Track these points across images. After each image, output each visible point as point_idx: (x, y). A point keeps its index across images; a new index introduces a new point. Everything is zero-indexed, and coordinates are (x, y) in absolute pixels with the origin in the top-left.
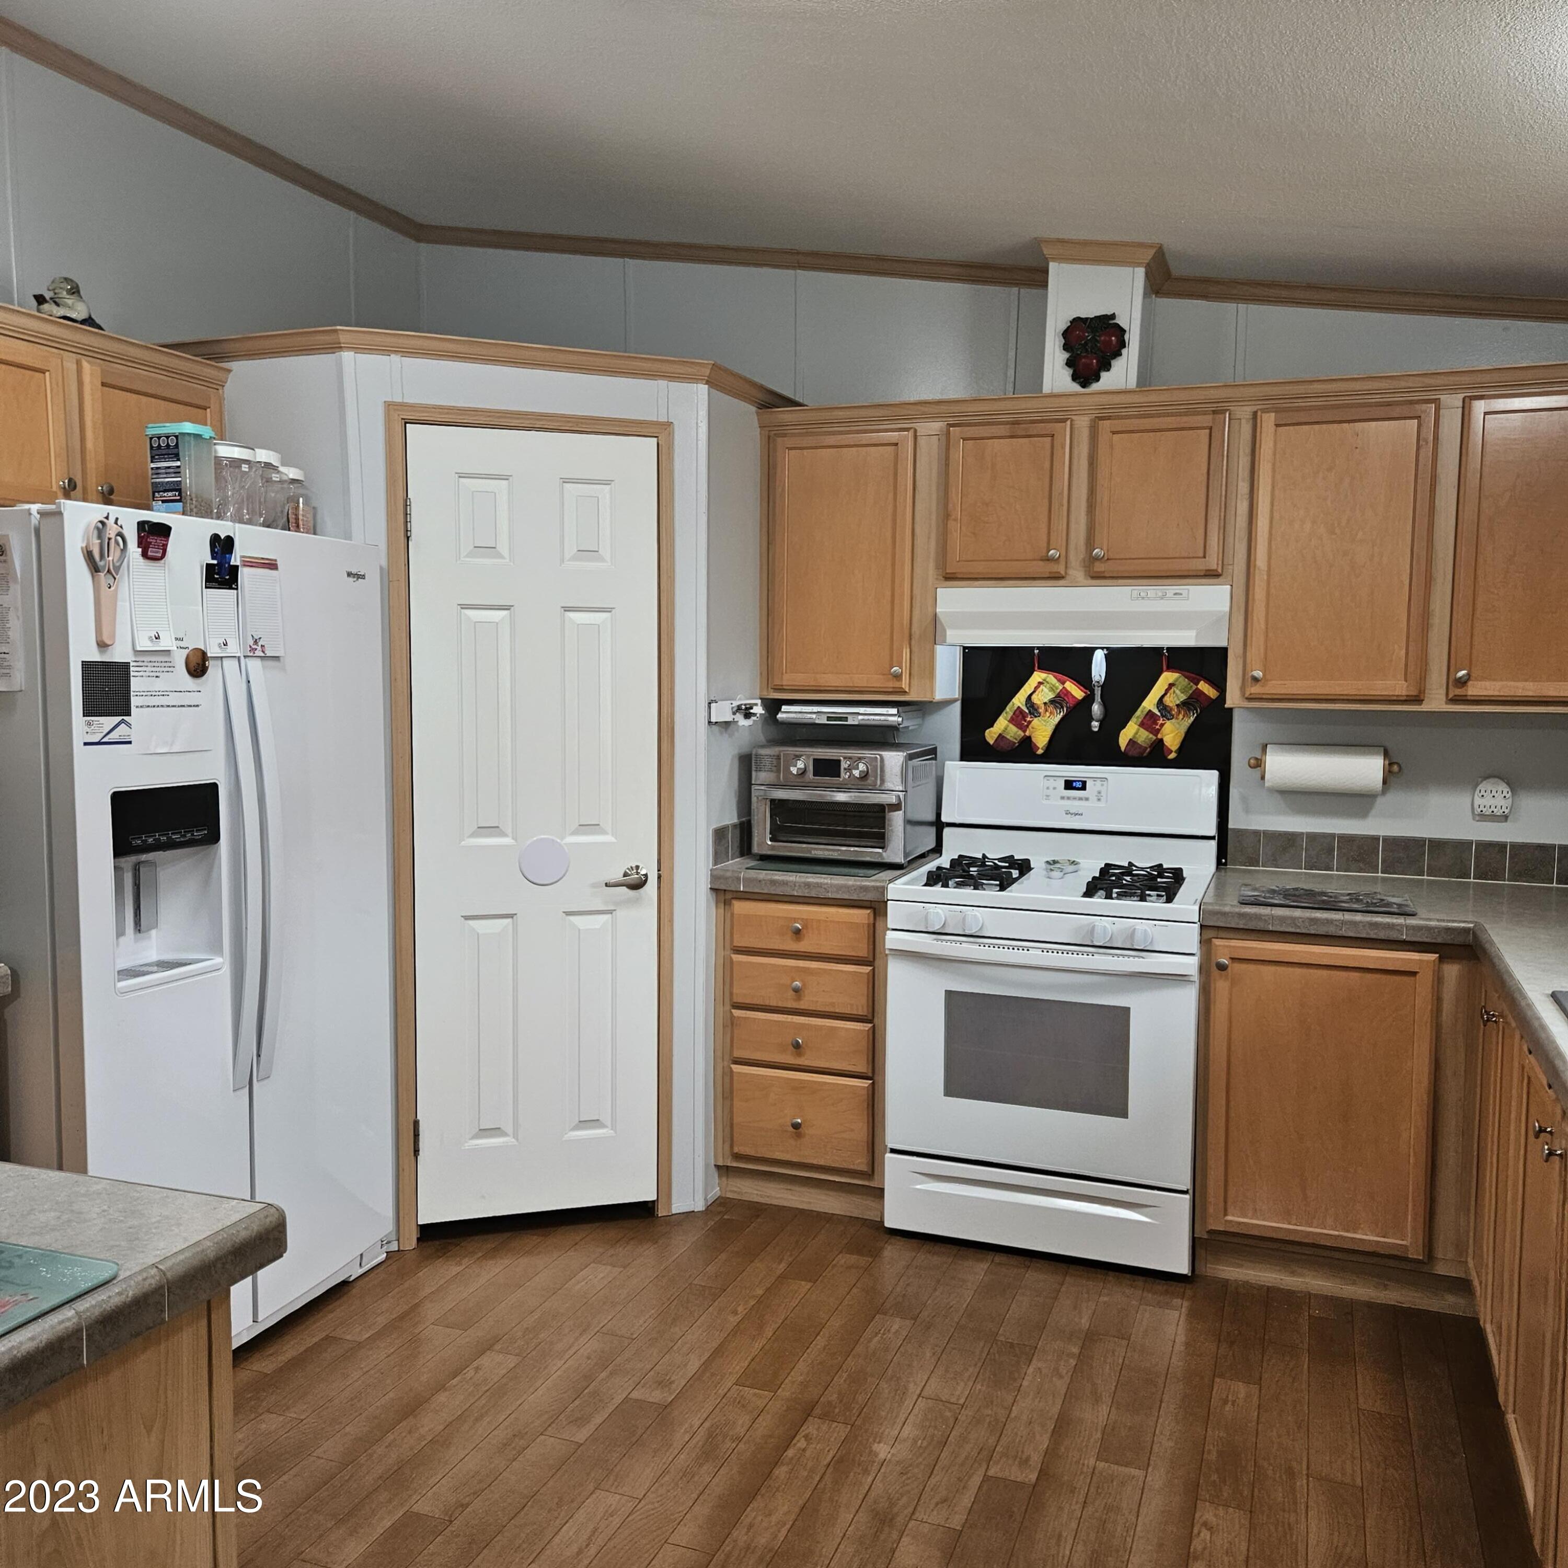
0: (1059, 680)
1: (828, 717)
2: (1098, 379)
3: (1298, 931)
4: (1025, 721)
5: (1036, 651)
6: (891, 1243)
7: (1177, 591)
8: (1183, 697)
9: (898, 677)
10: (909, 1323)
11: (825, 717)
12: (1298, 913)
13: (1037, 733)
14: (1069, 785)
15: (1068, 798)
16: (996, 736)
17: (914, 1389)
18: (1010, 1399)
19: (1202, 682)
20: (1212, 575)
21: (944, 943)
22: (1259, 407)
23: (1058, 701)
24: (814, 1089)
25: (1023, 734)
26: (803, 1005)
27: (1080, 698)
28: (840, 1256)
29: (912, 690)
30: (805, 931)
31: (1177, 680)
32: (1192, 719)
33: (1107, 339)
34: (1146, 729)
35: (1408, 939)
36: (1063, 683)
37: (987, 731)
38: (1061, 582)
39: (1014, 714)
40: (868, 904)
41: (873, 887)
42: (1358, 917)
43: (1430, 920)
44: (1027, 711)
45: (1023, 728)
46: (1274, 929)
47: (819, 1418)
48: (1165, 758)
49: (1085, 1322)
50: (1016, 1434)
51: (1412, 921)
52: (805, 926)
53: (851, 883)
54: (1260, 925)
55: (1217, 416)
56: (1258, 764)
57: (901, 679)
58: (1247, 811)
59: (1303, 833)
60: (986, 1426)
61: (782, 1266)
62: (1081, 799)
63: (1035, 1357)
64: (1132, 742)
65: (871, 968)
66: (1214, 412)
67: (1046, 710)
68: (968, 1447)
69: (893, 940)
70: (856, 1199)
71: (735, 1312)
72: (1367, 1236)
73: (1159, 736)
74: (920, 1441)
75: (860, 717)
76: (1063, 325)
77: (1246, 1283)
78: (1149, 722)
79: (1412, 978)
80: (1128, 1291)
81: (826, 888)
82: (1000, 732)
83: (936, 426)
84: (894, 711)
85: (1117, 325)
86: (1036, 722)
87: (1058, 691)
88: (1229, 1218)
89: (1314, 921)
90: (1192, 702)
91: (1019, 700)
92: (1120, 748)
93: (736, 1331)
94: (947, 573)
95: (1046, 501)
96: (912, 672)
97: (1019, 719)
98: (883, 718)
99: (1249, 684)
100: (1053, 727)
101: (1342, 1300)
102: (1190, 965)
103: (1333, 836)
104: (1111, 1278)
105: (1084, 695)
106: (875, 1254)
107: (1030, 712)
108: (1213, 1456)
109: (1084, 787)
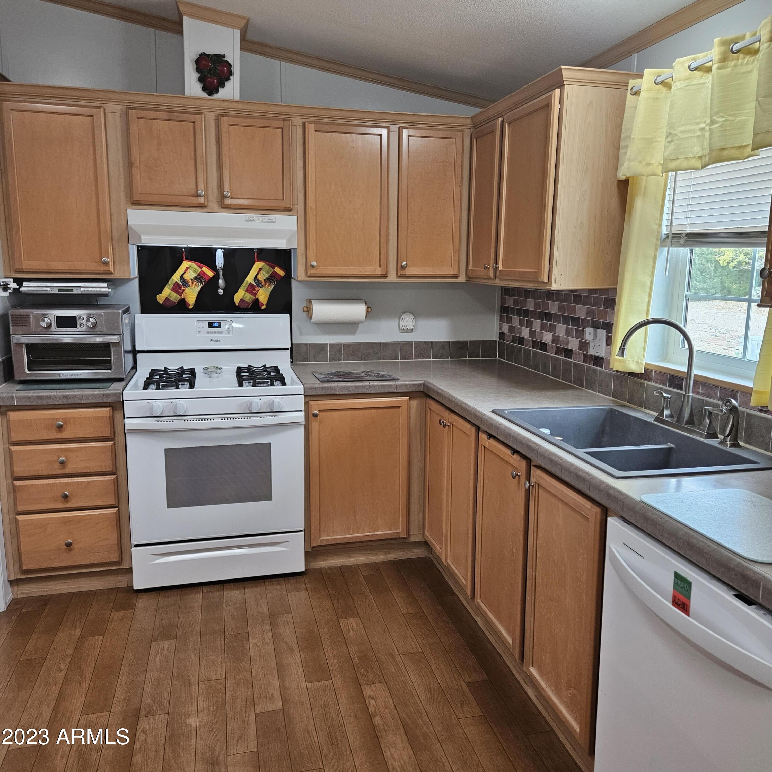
0: (199, 266)
1: (58, 289)
2: (217, 92)
3: (350, 393)
4: (181, 290)
5: (183, 249)
6: (139, 598)
7: (270, 218)
8: (267, 276)
9: (106, 264)
10: (173, 641)
11: (57, 289)
12: (349, 384)
13: (188, 296)
14: (211, 325)
15: (211, 333)
16: (164, 299)
17: (194, 679)
18: (248, 666)
19: (276, 268)
20: (288, 210)
21: (163, 422)
22: (306, 120)
23: (199, 278)
24: (79, 520)
25: (180, 297)
26: (67, 471)
27: (211, 276)
28: (112, 614)
29: (116, 271)
30: (64, 426)
31: (263, 266)
32: (272, 287)
33: (222, 69)
34: (250, 293)
35: (397, 391)
36: (201, 268)
37: (158, 296)
38: (205, 210)
39: (174, 286)
40: (108, 404)
41: (112, 393)
42: (376, 383)
43: (406, 381)
44: (181, 284)
45: (180, 294)
46: (339, 393)
47: (146, 717)
48: (260, 308)
49: (265, 610)
50: (261, 684)
51: (398, 383)
52: (65, 422)
53: (96, 393)
54: (333, 392)
55: (286, 122)
56: (308, 310)
57: (109, 266)
58: (301, 334)
59: (328, 344)
60: (243, 685)
61: (78, 632)
62: (218, 332)
63: (250, 638)
64: (242, 300)
65: (113, 442)
66: (284, 120)
67: (193, 283)
68: (239, 701)
69: (129, 424)
70: (110, 578)
71: (60, 670)
72: (382, 532)
73: (257, 297)
74: (211, 708)
75: (82, 289)
76: (195, 57)
77: (329, 568)
78: (251, 290)
79: (399, 409)
80: (278, 587)
81: (79, 397)
82: (166, 296)
83: (118, 108)
84: (105, 285)
85: (227, 62)
86: (187, 290)
87: (199, 272)
88: (322, 538)
89: (357, 387)
90: (271, 278)
91: (176, 277)
92: (235, 303)
93: (66, 680)
94: (134, 201)
95: (193, 162)
96: (115, 260)
97: (177, 288)
98: (98, 289)
99: (310, 269)
100: (197, 293)
101: (371, 564)
102: (300, 417)
103: (341, 344)
104: (267, 584)
105: (213, 274)
106: (132, 607)
107: (183, 284)
108: (357, 660)
109: (219, 326)
